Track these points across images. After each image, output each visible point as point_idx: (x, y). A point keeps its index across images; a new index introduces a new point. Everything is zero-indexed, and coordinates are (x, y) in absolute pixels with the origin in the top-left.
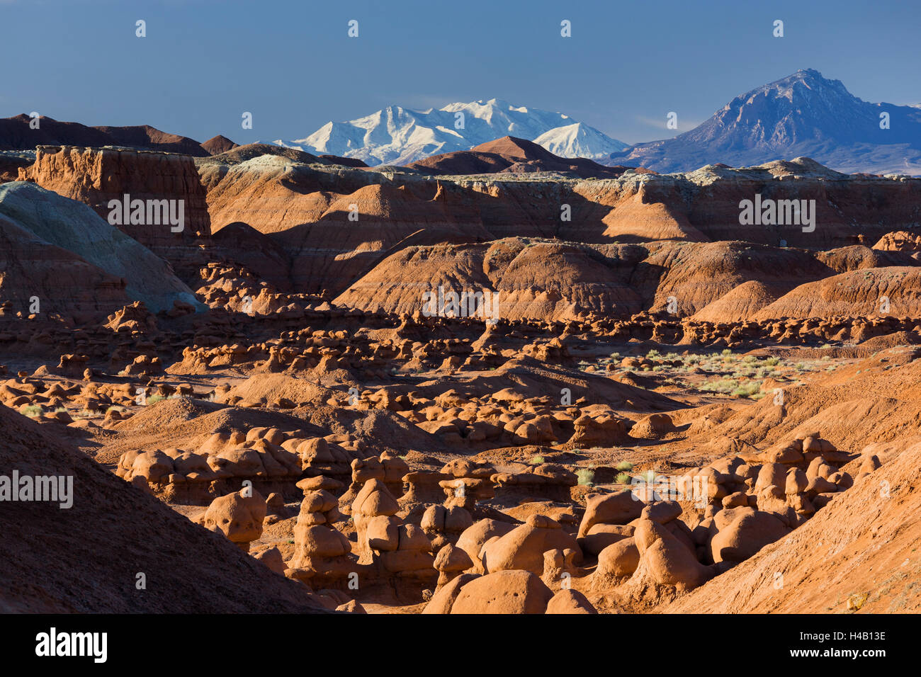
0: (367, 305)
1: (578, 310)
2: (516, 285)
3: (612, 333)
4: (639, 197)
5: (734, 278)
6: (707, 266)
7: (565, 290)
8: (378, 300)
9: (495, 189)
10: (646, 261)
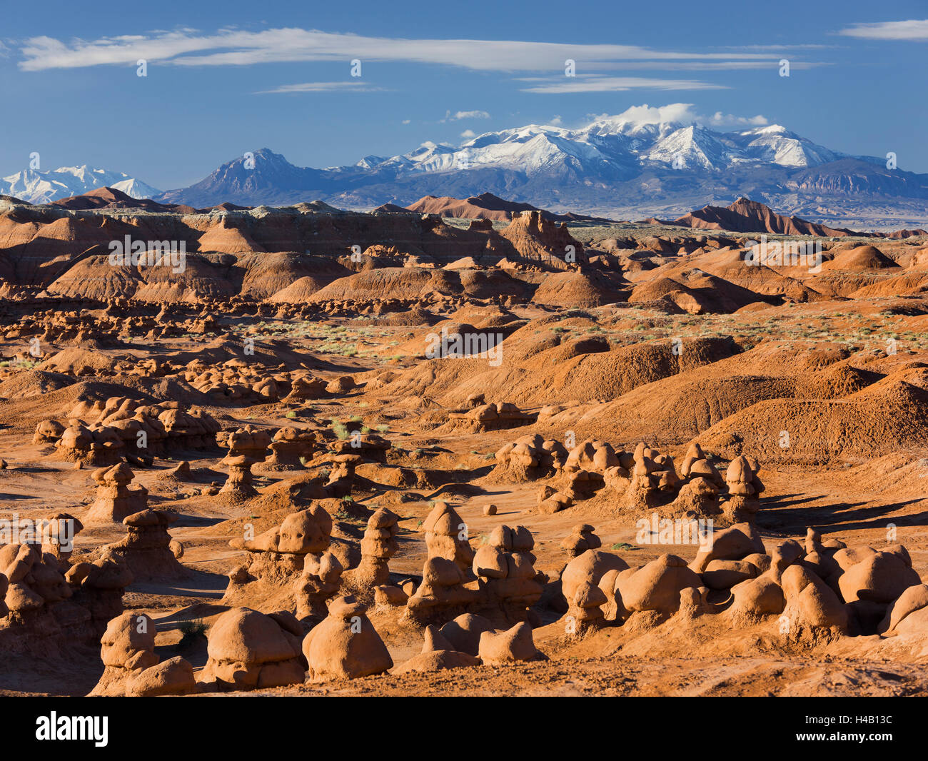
0: (67, 292)
1: (197, 294)
2: (158, 279)
3: (232, 311)
4: (222, 224)
5: (290, 274)
6: (274, 267)
7: (188, 282)
8: (74, 288)
9: (135, 220)
10: (236, 264)
